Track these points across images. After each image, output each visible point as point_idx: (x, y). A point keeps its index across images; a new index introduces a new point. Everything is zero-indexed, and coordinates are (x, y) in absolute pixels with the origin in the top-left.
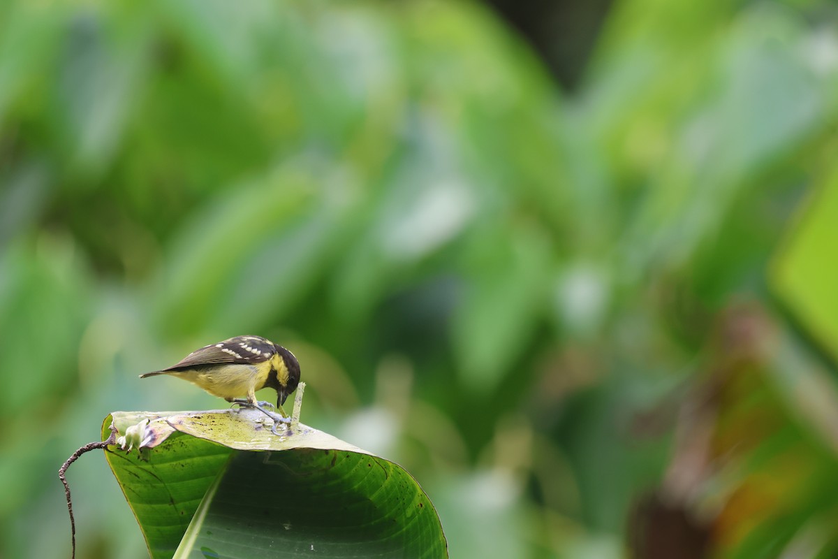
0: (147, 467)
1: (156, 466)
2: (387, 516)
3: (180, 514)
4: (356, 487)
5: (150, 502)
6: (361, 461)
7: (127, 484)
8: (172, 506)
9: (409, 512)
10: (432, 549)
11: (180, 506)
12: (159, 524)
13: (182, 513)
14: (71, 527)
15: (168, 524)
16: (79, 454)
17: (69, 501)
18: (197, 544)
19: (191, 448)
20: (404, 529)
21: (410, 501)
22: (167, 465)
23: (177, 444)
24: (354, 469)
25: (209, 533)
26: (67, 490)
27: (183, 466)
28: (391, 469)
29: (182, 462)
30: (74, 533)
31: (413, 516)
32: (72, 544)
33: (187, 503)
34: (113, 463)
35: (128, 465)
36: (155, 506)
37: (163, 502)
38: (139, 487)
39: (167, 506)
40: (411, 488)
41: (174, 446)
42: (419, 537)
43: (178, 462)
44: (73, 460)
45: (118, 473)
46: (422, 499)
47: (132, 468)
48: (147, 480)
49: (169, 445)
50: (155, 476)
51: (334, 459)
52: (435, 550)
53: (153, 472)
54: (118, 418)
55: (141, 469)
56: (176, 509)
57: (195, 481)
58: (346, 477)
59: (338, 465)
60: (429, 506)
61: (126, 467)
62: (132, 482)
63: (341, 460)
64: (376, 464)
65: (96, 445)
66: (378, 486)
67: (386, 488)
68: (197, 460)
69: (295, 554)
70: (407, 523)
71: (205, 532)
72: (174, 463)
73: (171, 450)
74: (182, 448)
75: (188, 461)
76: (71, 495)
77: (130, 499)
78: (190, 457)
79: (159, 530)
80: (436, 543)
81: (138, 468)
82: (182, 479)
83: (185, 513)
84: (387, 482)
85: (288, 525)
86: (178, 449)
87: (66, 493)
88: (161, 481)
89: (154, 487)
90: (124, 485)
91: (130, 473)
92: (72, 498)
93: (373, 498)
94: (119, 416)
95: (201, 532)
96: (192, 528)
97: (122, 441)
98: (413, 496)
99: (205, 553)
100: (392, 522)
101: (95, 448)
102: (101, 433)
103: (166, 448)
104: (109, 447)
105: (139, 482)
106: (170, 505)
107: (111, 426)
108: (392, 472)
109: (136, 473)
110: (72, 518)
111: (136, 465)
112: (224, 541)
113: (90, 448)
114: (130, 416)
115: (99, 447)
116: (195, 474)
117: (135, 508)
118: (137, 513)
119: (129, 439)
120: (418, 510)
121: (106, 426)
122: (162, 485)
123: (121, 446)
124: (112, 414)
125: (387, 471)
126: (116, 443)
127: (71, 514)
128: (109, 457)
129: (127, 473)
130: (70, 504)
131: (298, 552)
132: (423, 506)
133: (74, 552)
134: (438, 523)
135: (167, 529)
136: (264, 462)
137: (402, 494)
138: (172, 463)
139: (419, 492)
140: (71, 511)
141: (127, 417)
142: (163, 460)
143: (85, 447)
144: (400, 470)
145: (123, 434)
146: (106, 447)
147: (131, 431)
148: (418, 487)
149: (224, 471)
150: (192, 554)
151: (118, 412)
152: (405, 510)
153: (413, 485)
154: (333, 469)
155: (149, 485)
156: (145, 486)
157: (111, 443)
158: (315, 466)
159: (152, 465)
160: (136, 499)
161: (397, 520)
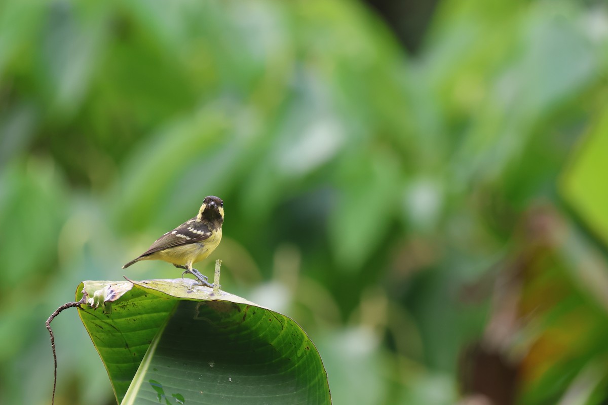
0: (109, 321)
1: (115, 320)
2: (284, 356)
3: (133, 355)
4: (261, 335)
5: (111, 346)
6: (264, 317)
9: (299, 354)
10: (317, 379)
11: (133, 349)
12: (118, 362)
13: (135, 354)
14: (54, 363)
15: (125, 362)
16: (60, 310)
17: (53, 344)
18: (146, 377)
19: (140, 308)
20: (296, 366)
21: (300, 345)
22: (123, 320)
23: (130, 305)
24: (259, 323)
25: (155, 370)
26: (52, 335)
27: (135, 320)
28: (286, 322)
29: (134, 318)
30: (56, 367)
31: (302, 356)
32: (54, 375)
33: (138, 347)
34: (84, 318)
35: (95, 319)
36: (116, 349)
37: (120, 346)
38: (103, 336)
39: (123, 349)
40: (300, 336)
41: (128, 306)
42: (307, 371)
43: (131, 318)
44: (56, 315)
45: (87, 325)
46: (308, 344)
47: (98, 322)
48: (109, 331)
49: (124, 305)
50: (114, 327)
51: (245, 315)
52: (319, 380)
53: (113, 325)
54: (88, 286)
55: (104, 322)
56: (130, 351)
57: (144, 331)
58: (254, 328)
59: (248, 320)
60: (314, 349)
61: (93, 321)
62: (98, 331)
63: (250, 316)
64: (275, 319)
65: (72, 304)
66: (277, 335)
67: (282, 336)
68: (145, 316)
69: (218, 384)
70: (298, 361)
71: (152, 369)
72: (129, 318)
73: (126, 309)
74: (134, 308)
75: (138, 317)
76: (55, 339)
77: (96, 344)
78: (139, 314)
79: (117, 367)
80: (319, 375)
81: (102, 321)
82: (134, 330)
83: (137, 355)
84: (283, 332)
85: (212, 364)
86: (131, 308)
87: (51, 338)
88: (119, 331)
89: (114, 336)
90: (92, 334)
91: (96, 325)
92: (55, 342)
93: (274, 343)
94: (89, 284)
95: (149, 369)
96: (142, 366)
97: (91, 301)
98: (302, 342)
99: (152, 384)
100: (287, 361)
101: (71, 306)
102: (75, 296)
103: (123, 308)
104: (82, 306)
105: (103, 332)
106: (126, 348)
107: (83, 291)
108: (286, 325)
109: (101, 326)
110: (55, 356)
111: (100, 319)
112: (166, 376)
113: (68, 307)
114: (97, 284)
115: (75, 305)
116: (144, 326)
117: (100, 350)
118: (102, 354)
119: (96, 299)
120: (305, 352)
121: (79, 290)
122: (119, 334)
123: (90, 304)
124: (84, 282)
125: (283, 324)
126: (87, 303)
127: (54, 353)
128: (82, 314)
129: (94, 325)
130: (54, 346)
131: (220, 383)
132: (309, 348)
133: (55, 381)
134: (320, 361)
135: (124, 366)
136: (194, 318)
137: (294, 340)
138: (127, 318)
139: (306, 338)
140: (54, 351)
141: (95, 285)
142: (120, 316)
143: (65, 305)
144: (292, 322)
145: (91, 296)
146: (79, 306)
147: (97, 294)
148: (305, 335)
149: (165, 325)
150: (143, 385)
151: (88, 281)
152: (296, 351)
153: (302, 334)
154: (244, 323)
155: (110, 334)
156: (107, 335)
157: (83, 303)
158: (231, 321)
159: (112, 319)
160: (101, 344)
161: (291, 359)
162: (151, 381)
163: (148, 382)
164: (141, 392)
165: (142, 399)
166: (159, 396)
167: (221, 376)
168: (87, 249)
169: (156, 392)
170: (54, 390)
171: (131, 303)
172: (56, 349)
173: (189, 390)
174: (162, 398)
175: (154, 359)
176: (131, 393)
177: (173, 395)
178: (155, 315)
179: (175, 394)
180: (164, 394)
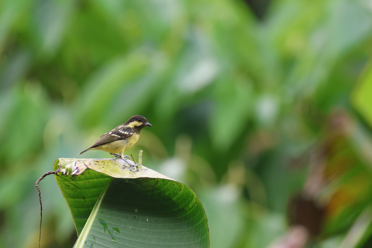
0: (73, 182)
1: (77, 182)
2: (180, 207)
3: (88, 204)
4: (167, 194)
5: (74, 198)
6: (170, 183)
8: (84, 200)
9: (190, 206)
11: (87, 200)
12: (78, 207)
14: (40, 208)
15: (82, 207)
16: (45, 176)
17: (40, 196)
18: (96, 217)
19: (93, 175)
20: (188, 213)
21: (191, 201)
22: (82, 182)
23: (87, 173)
24: (166, 186)
25: (102, 213)
26: (39, 191)
28: (183, 187)
29: (89, 181)
30: (41, 210)
31: (192, 207)
32: (40, 215)
33: (91, 199)
34: (58, 180)
35: (65, 181)
36: (77, 200)
37: (80, 198)
38: (69, 191)
39: (82, 200)
40: (191, 195)
41: (85, 174)
42: (195, 216)
43: (87, 181)
44: (42, 179)
45: (60, 185)
46: (196, 200)
47: (67, 183)
48: (73, 188)
50: (77, 187)
51: (157, 182)
52: (202, 222)
53: (76, 185)
54: (62, 161)
55: (70, 183)
56: (86, 201)
57: (94, 189)
58: (163, 189)
59: (159, 184)
60: (200, 203)
61: (63, 182)
62: (66, 189)
63: (160, 182)
64: (176, 184)
65: (52, 172)
66: (177, 194)
67: (180, 195)
68: (95, 180)
69: (140, 222)
70: (190, 210)
72: (85, 181)
73: (84, 176)
74: (89, 175)
75: (92, 180)
76: (41, 193)
77: (65, 196)
78: (92, 178)
79: (78, 210)
80: (202, 219)
81: (69, 183)
82: (88, 188)
83: (90, 203)
84: (181, 192)
85: (137, 210)
86: (87, 175)
87: (39, 193)
88: (79, 189)
89: (76, 191)
90: (63, 190)
91: (66, 185)
92: (41, 195)
93: (174, 199)
94: (62, 160)
95: (99, 212)
96: (94, 210)
97: (64, 171)
98: (192, 199)
99: (100, 221)
100: (183, 210)
101: (52, 173)
102: (54, 167)
103: (82, 175)
104: (58, 174)
105: (69, 189)
107: (59, 164)
108: (183, 188)
109: (68, 185)
110: (41, 204)
111: (68, 181)
112: (108, 217)
113: (49, 174)
114: (67, 160)
115: (53, 173)
116: (95, 186)
117: (67, 200)
118: (68, 202)
119: (67, 170)
121: (56, 164)
122: (80, 190)
123: (63, 173)
124: (59, 159)
125: (181, 187)
126: (61, 172)
127: (41, 202)
128: (57, 178)
129: (64, 185)
130: (40, 198)
132: (197, 203)
133: (41, 219)
134: (203, 210)
135: (81, 210)
136: (126, 182)
137: (188, 198)
138: (84, 181)
139: (195, 197)
140: (40, 200)
141: (66, 161)
142: (80, 180)
143: (47, 173)
144: (187, 187)
145: (64, 168)
146: (56, 174)
147: (68, 166)
148: (195, 195)
149: (108, 185)
150: (95, 222)
151: (62, 158)
152: (189, 204)
153: (193, 194)
154: (157, 186)
155: (74, 190)
156: (72, 191)
157: (59, 171)
158: (149, 185)
159: (76, 181)
160: (68, 196)
161: (185, 209)
162: (99, 219)
163: (98, 220)
164: (93, 226)
165: (94, 230)
166: (104, 228)
167: (142, 217)
168: (61, 137)
169: (103, 227)
170: (41, 224)
172: (41, 199)
173: (122, 225)
174: (106, 230)
175: (102, 206)
176: (87, 226)
177: (113, 228)
178: (101, 179)
179: (114, 228)
180: (107, 227)
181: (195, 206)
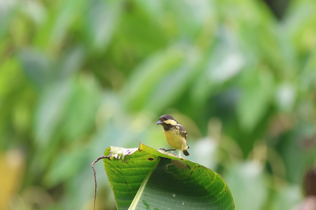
0: (118, 169)
1: (122, 169)
2: (211, 195)
3: (129, 188)
4: (200, 183)
5: (117, 182)
6: (203, 173)
7: (110, 175)
8: (126, 184)
10: (229, 207)
11: (129, 185)
12: (120, 191)
13: (130, 188)
14: (95, 185)
15: (123, 191)
16: (99, 159)
17: (95, 175)
19: (136, 164)
20: (218, 200)
21: (221, 189)
22: (126, 169)
23: (131, 162)
24: (200, 177)
26: (94, 171)
27: (132, 170)
29: (132, 169)
30: (96, 188)
31: (222, 195)
32: (95, 192)
33: (132, 184)
34: (106, 166)
36: (119, 184)
37: (123, 183)
38: (114, 176)
39: (124, 184)
40: (222, 184)
41: (129, 162)
42: (224, 203)
43: (130, 169)
44: (97, 161)
45: (107, 170)
46: (226, 189)
47: (113, 169)
48: (117, 174)
49: (128, 162)
50: (121, 173)
51: (192, 172)
52: (230, 208)
53: (120, 171)
54: (113, 149)
55: (116, 169)
56: (127, 186)
57: (136, 176)
58: (196, 179)
59: (193, 175)
60: (229, 191)
61: (110, 168)
62: (112, 174)
63: (195, 173)
64: (209, 175)
65: (105, 157)
66: (209, 183)
67: (212, 184)
68: (137, 168)
69: (177, 205)
70: (219, 197)
71: (144, 195)
72: (129, 169)
73: (128, 164)
74: (132, 164)
75: (134, 168)
76: (96, 173)
77: (110, 180)
78: (135, 167)
79: (120, 193)
80: (230, 206)
81: (115, 169)
82: (131, 175)
84: (213, 182)
85: (174, 195)
86: (131, 163)
87: (94, 172)
88: (123, 175)
89: (120, 177)
90: (108, 175)
91: (111, 170)
93: (206, 187)
95: (142, 195)
97: (116, 155)
98: (223, 188)
99: (144, 202)
100: (213, 197)
103: (126, 163)
106: (125, 184)
107: (111, 151)
108: (215, 178)
109: (114, 171)
110: (96, 182)
112: (150, 199)
113: (103, 158)
116: (136, 174)
117: (112, 184)
119: (119, 155)
120: (224, 193)
123: (115, 157)
124: (111, 147)
125: (213, 177)
126: (113, 157)
127: (95, 180)
129: (110, 171)
130: (95, 177)
131: (178, 205)
132: (226, 191)
134: (232, 198)
135: (123, 193)
136: (165, 172)
137: (218, 187)
138: (128, 169)
139: (226, 186)
141: (116, 149)
142: (125, 167)
143: (101, 157)
145: (116, 153)
146: (108, 158)
147: (119, 152)
149: (151, 173)
150: (139, 202)
151: (113, 147)
152: (219, 193)
154: (191, 176)
155: (118, 176)
156: (116, 176)
157: (111, 157)
158: (185, 175)
160: (113, 180)
161: (215, 196)
162: (143, 201)
163: (142, 201)
164: (138, 206)
167: (179, 201)
169: (146, 207)
171: (131, 161)
173: (162, 207)
175: (145, 190)
176: (132, 206)
178: (143, 168)
179: (155, 208)
180: (149, 208)
181: (224, 194)
